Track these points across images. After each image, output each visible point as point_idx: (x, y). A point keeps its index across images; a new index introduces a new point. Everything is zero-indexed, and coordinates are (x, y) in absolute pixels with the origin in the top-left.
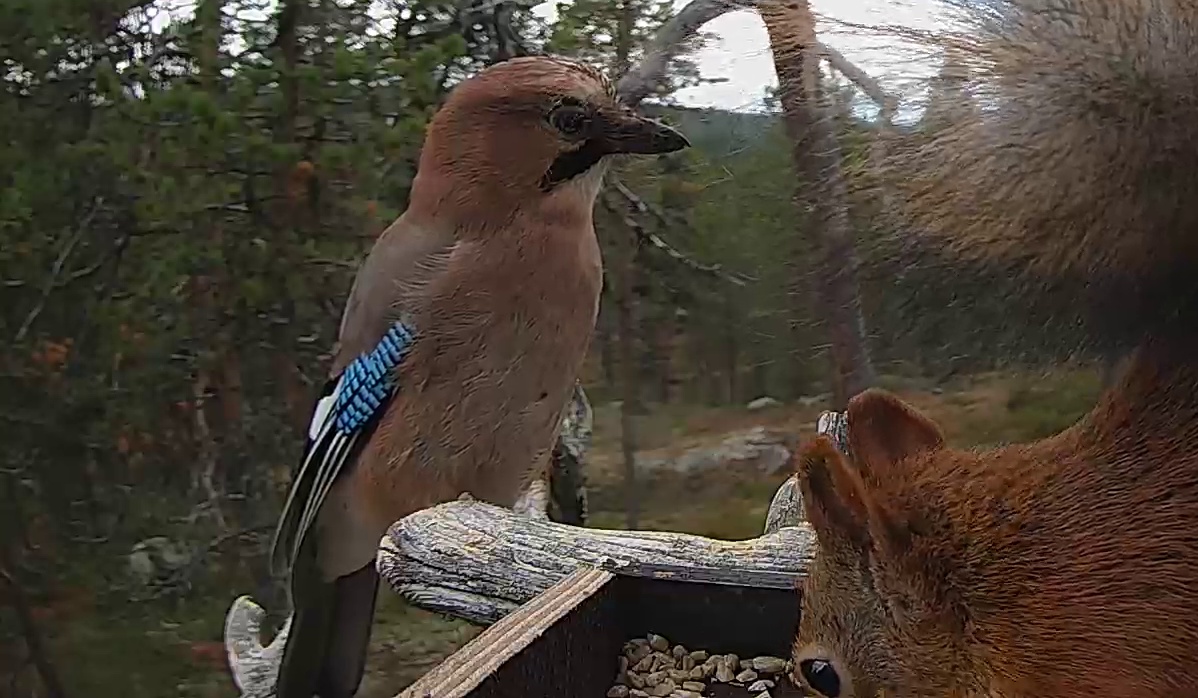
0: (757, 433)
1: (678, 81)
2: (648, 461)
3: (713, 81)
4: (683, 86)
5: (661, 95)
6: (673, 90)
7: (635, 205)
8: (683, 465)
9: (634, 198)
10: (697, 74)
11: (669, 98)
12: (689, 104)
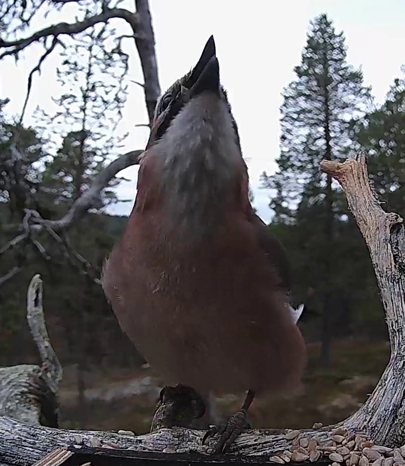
0: (146, 380)
1: (106, 201)
2: (91, 394)
3: (124, 201)
4: (109, 203)
5: (98, 209)
6: (103, 206)
7: (84, 264)
8: (109, 397)
9: (85, 261)
10: (115, 198)
11: (103, 209)
12: (113, 213)
